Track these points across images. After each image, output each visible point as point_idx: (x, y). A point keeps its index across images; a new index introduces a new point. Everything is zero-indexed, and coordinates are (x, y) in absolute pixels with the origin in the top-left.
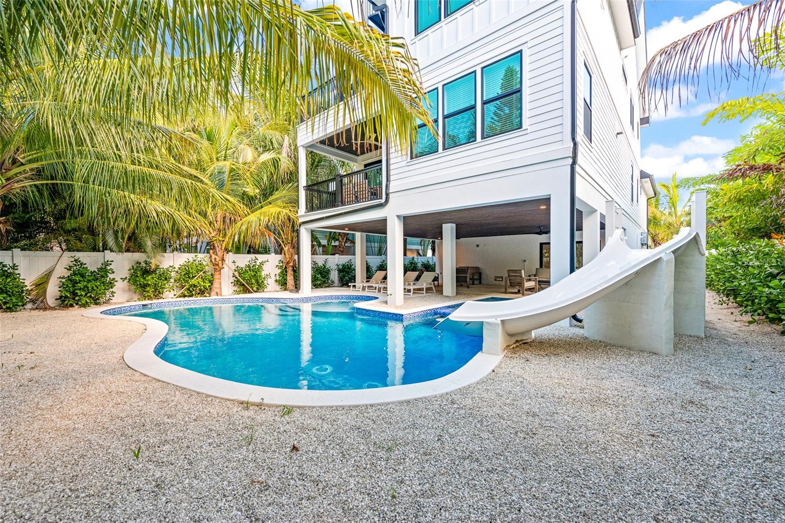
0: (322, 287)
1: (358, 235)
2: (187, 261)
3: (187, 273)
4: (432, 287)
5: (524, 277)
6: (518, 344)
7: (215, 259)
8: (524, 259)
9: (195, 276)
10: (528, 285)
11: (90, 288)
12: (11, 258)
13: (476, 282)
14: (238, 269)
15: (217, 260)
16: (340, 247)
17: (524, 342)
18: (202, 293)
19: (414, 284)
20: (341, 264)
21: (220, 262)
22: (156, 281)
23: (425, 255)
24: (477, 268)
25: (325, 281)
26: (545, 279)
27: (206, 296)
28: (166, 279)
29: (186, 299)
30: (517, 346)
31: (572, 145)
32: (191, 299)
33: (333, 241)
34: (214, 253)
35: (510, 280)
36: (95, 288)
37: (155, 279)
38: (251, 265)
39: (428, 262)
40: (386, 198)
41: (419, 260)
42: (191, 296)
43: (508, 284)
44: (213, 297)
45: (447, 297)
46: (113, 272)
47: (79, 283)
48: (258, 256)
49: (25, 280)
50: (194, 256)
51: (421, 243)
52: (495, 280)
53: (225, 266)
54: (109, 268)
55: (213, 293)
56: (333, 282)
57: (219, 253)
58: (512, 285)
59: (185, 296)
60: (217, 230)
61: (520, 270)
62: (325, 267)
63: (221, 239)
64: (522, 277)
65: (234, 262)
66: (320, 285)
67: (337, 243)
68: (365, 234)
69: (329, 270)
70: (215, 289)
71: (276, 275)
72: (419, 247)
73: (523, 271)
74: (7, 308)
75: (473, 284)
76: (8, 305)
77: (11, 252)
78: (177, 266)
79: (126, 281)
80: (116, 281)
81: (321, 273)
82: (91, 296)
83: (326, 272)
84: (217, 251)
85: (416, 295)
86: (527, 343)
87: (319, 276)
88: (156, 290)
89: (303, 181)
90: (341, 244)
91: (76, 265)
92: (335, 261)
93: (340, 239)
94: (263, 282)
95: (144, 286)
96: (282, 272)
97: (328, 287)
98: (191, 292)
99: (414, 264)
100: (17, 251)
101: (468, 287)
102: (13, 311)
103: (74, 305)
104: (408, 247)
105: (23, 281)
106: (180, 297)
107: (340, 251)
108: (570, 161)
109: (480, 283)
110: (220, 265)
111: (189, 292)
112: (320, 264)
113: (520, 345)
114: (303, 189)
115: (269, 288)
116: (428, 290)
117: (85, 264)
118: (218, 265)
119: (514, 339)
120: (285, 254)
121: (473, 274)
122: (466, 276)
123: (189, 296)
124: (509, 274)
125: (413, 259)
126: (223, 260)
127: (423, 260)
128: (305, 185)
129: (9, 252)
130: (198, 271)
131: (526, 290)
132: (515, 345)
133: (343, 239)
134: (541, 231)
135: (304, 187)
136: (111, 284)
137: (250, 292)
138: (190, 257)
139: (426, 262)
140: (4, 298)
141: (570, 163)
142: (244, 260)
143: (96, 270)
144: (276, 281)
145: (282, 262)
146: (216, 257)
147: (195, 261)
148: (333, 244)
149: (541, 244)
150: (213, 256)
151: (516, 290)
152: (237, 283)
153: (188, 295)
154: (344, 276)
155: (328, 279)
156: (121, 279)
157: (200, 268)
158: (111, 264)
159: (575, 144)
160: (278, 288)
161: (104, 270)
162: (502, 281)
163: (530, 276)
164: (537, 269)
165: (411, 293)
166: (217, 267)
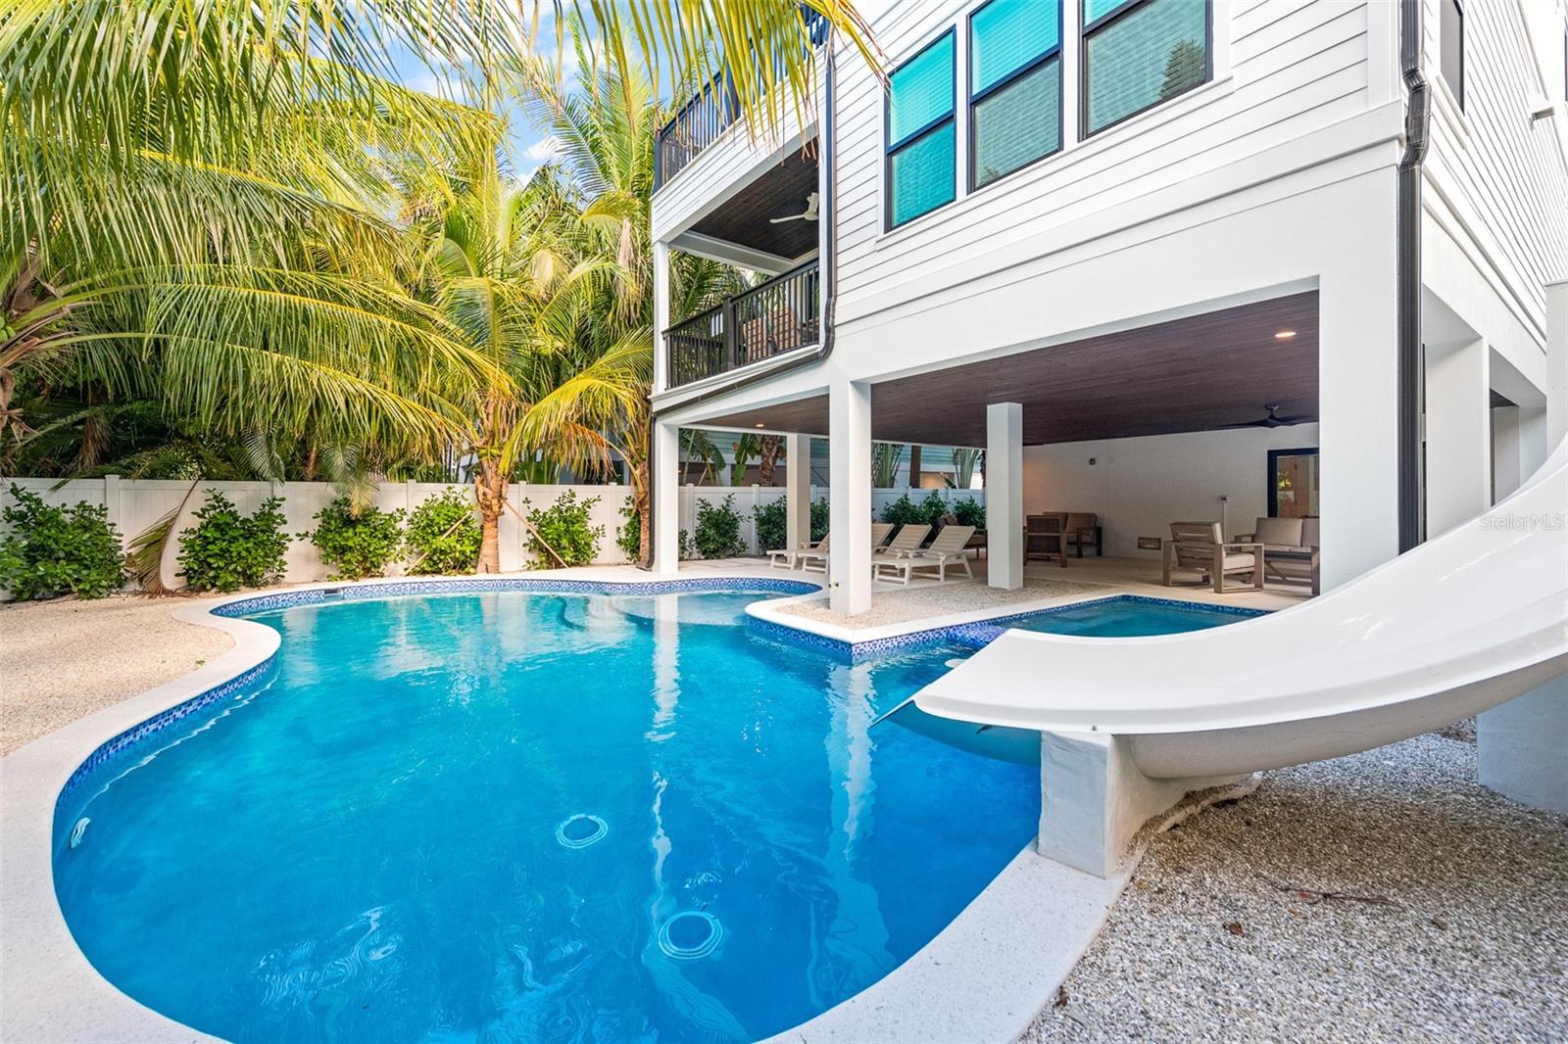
0: (719, 558)
1: (792, 439)
2: (430, 498)
3: (427, 526)
4: (962, 565)
5: (1220, 541)
6: (1193, 810)
7: (484, 494)
8: (1223, 494)
9: (445, 531)
10: (1231, 563)
11: (234, 554)
12: (102, 492)
13: (1086, 551)
14: (534, 517)
15: (489, 497)
16: (764, 468)
17: (1222, 797)
18: (461, 565)
19: (919, 556)
20: (765, 505)
21: (495, 502)
22: (365, 541)
23: (965, 485)
24: (1092, 517)
25: (725, 544)
26: (1287, 549)
27: (468, 573)
28: (385, 537)
29: (428, 578)
30: (1191, 820)
31: (1404, 94)
32: (438, 578)
33: (749, 456)
34: (482, 482)
35: (1179, 549)
36: (244, 554)
37: (363, 535)
38: (564, 508)
39: (972, 501)
40: (827, 338)
41: (951, 497)
42: (439, 572)
43: (1174, 557)
44: (481, 576)
45: (997, 590)
46: (285, 522)
47: (213, 543)
48: (576, 488)
49: (122, 535)
50: (445, 490)
51: (955, 458)
52: (1140, 547)
53: (505, 508)
54: (276, 513)
55: (481, 567)
56: (744, 546)
57: (493, 483)
58: (1184, 564)
59: (424, 572)
60: (488, 433)
61: (1210, 525)
62: (727, 511)
63: (495, 452)
64: (1214, 542)
65: (527, 501)
66: (714, 551)
67: (757, 460)
68: (808, 437)
69: (735, 519)
70: (485, 559)
71: (619, 528)
72: (951, 468)
73: (1218, 527)
74: (81, 591)
75: (1080, 555)
76: (81, 587)
77: (103, 480)
78: (410, 511)
79: (308, 540)
80: (290, 540)
81: (717, 526)
82: (235, 570)
83: (727, 524)
84: (489, 477)
85: (917, 584)
86: (1232, 802)
87: (712, 532)
88: (366, 558)
89: (662, 320)
90: (767, 462)
91: (214, 508)
92: (749, 499)
93: (765, 450)
94: (587, 544)
95: (341, 551)
96: (631, 524)
97: (734, 556)
98: (435, 563)
99: (936, 506)
100: (113, 480)
101: (1064, 565)
102: (92, 597)
103: (209, 587)
104: (924, 467)
105: (118, 538)
106: (414, 573)
107: (765, 477)
108: (1398, 153)
109: (1099, 553)
110: (496, 508)
111: (431, 563)
112: (716, 506)
113: (1203, 811)
114: (661, 337)
115: (602, 557)
116: (953, 571)
117: (233, 505)
118: (489, 507)
119: (1176, 794)
120: (636, 484)
121: (1079, 532)
122: (1058, 537)
123: (434, 572)
124: (1175, 534)
125: (935, 493)
126: (500, 497)
127: (960, 498)
128: (667, 327)
129: (100, 481)
130: (450, 520)
131: (1229, 577)
132: (1179, 817)
133: (771, 451)
134: (1272, 417)
135: (663, 333)
136: (280, 546)
137: (558, 565)
138: (437, 490)
139: (966, 502)
140: (74, 571)
141: (1399, 162)
142: (547, 497)
143: (252, 518)
144: (620, 542)
145: (633, 501)
146: (487, 490)
147: (447, 498)
148: (749, 461)
149: (1273, 455)
150: (482, 489)
151: (1198, 577)
152: (535, 546)
153: (430, 569)
154: (770, 533)
155: (734, 538)
156: (298, 535)
157: (454, 515)
158: (279, 505)
159: (1418, 91)
160: (624, 556)
161: (268, 517)
162: (1159, 548)
163: (1238, 539)
164: (1259, 519)
165: (905, 580)
166: (492, 514)
